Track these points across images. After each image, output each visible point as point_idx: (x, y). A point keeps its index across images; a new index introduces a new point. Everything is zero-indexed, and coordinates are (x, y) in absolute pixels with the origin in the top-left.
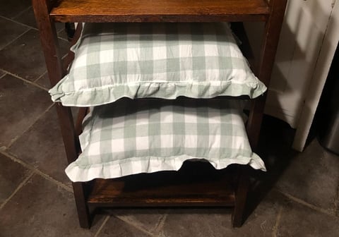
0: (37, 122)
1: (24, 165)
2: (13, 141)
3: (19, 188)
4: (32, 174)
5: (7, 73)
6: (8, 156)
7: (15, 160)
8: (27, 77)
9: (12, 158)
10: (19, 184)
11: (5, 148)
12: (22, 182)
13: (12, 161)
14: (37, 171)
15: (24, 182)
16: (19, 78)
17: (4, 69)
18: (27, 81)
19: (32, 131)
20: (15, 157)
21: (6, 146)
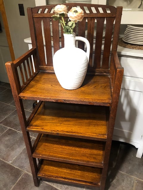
0: (24, 149)
1: (20, 169)
2: (14, 158)
3: (19, 180)
4: (24, 173)
5: (9, 128)
6: (13, 165)
7: (16, 167)
8: (18, 129)
9: (14, 166)
10: (18, 178)
11: (11, 162)
12: (19, 177)
13: (14, 168)
14: (26, 172)
15: (21, 177)
16: (15, 130)
17: (8, 126)
18: (18, 131)
19: (22, 154)
20: (16, 166)
21: (11, 161)
